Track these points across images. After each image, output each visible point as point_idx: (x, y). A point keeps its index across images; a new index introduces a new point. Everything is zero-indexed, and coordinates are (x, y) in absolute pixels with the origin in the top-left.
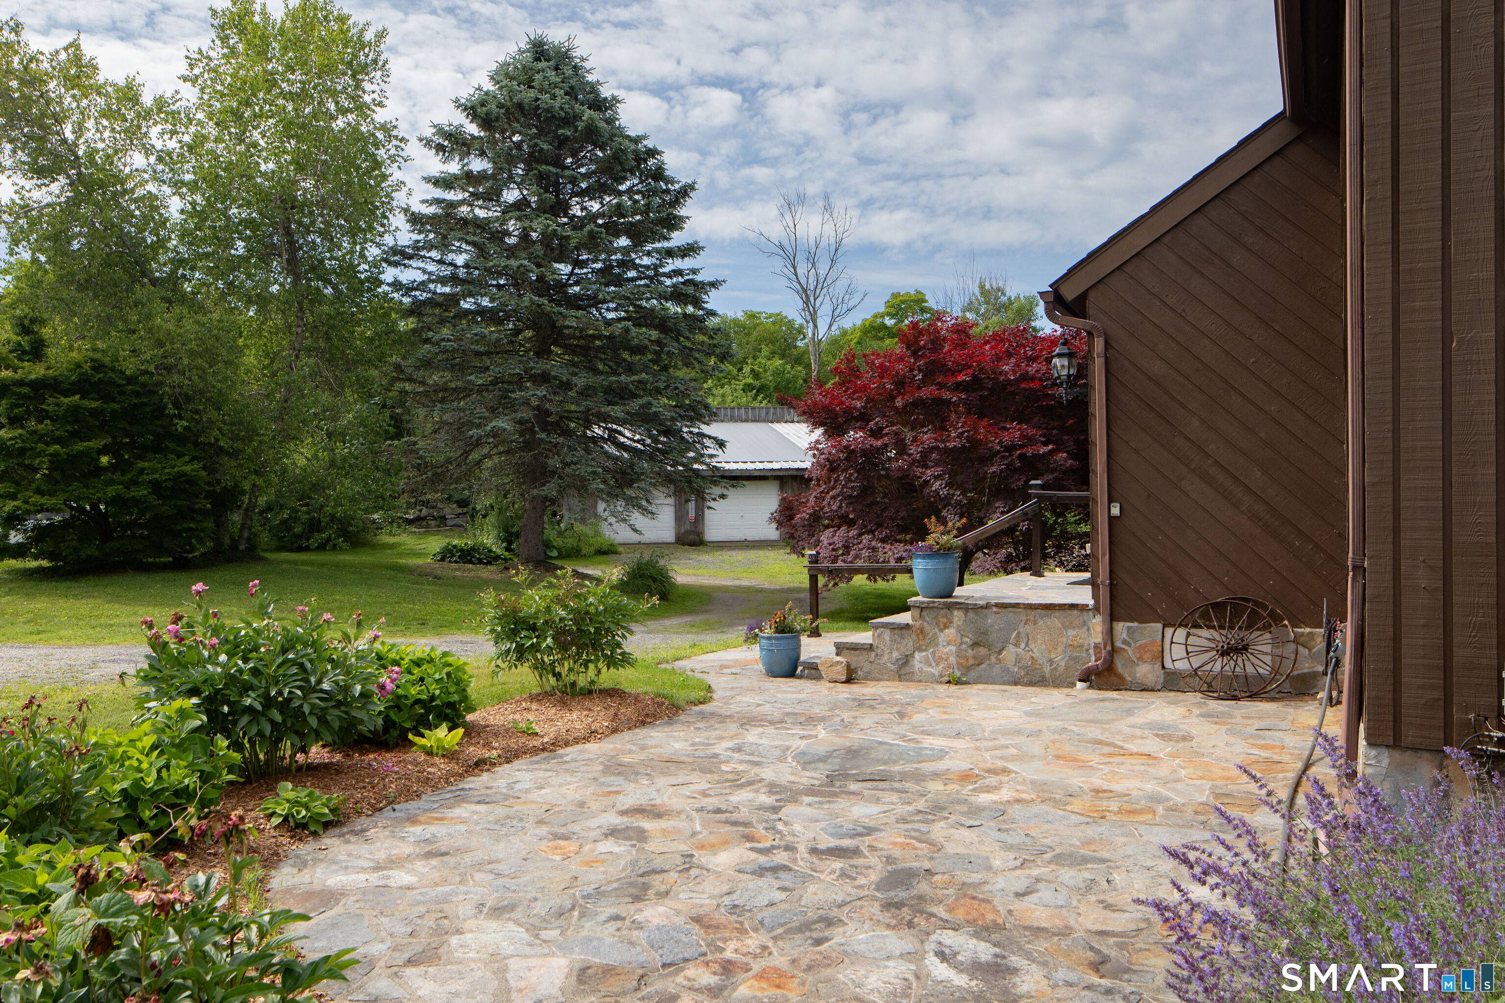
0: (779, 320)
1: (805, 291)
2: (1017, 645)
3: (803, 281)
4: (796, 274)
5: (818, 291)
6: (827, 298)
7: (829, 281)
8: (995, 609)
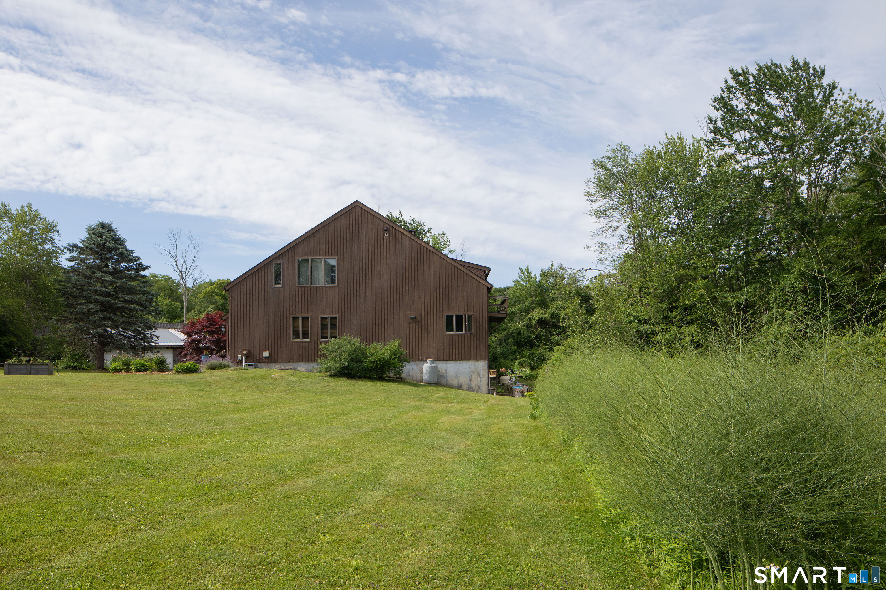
0: (167, 279)
1: (181, 272)
3: (180, 268)
4: (177, 265)
5: (187, 272)
6: (191, 277)
7: (191, 269)
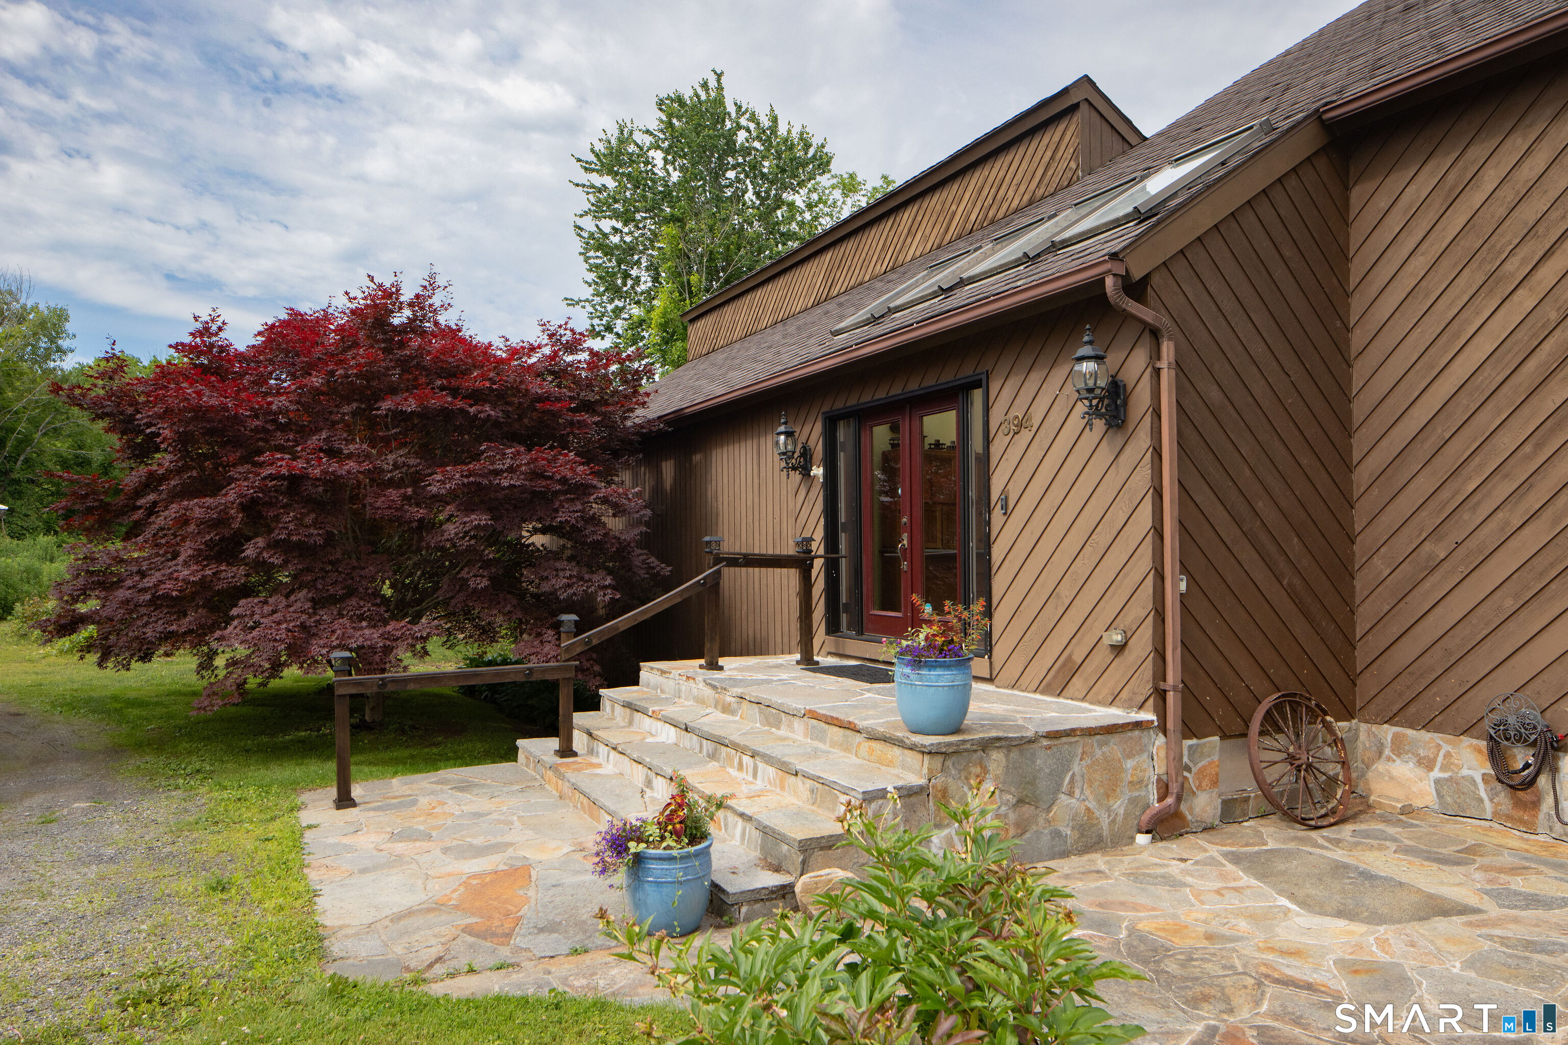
2: (1071, 794)
8: (1045, 742)
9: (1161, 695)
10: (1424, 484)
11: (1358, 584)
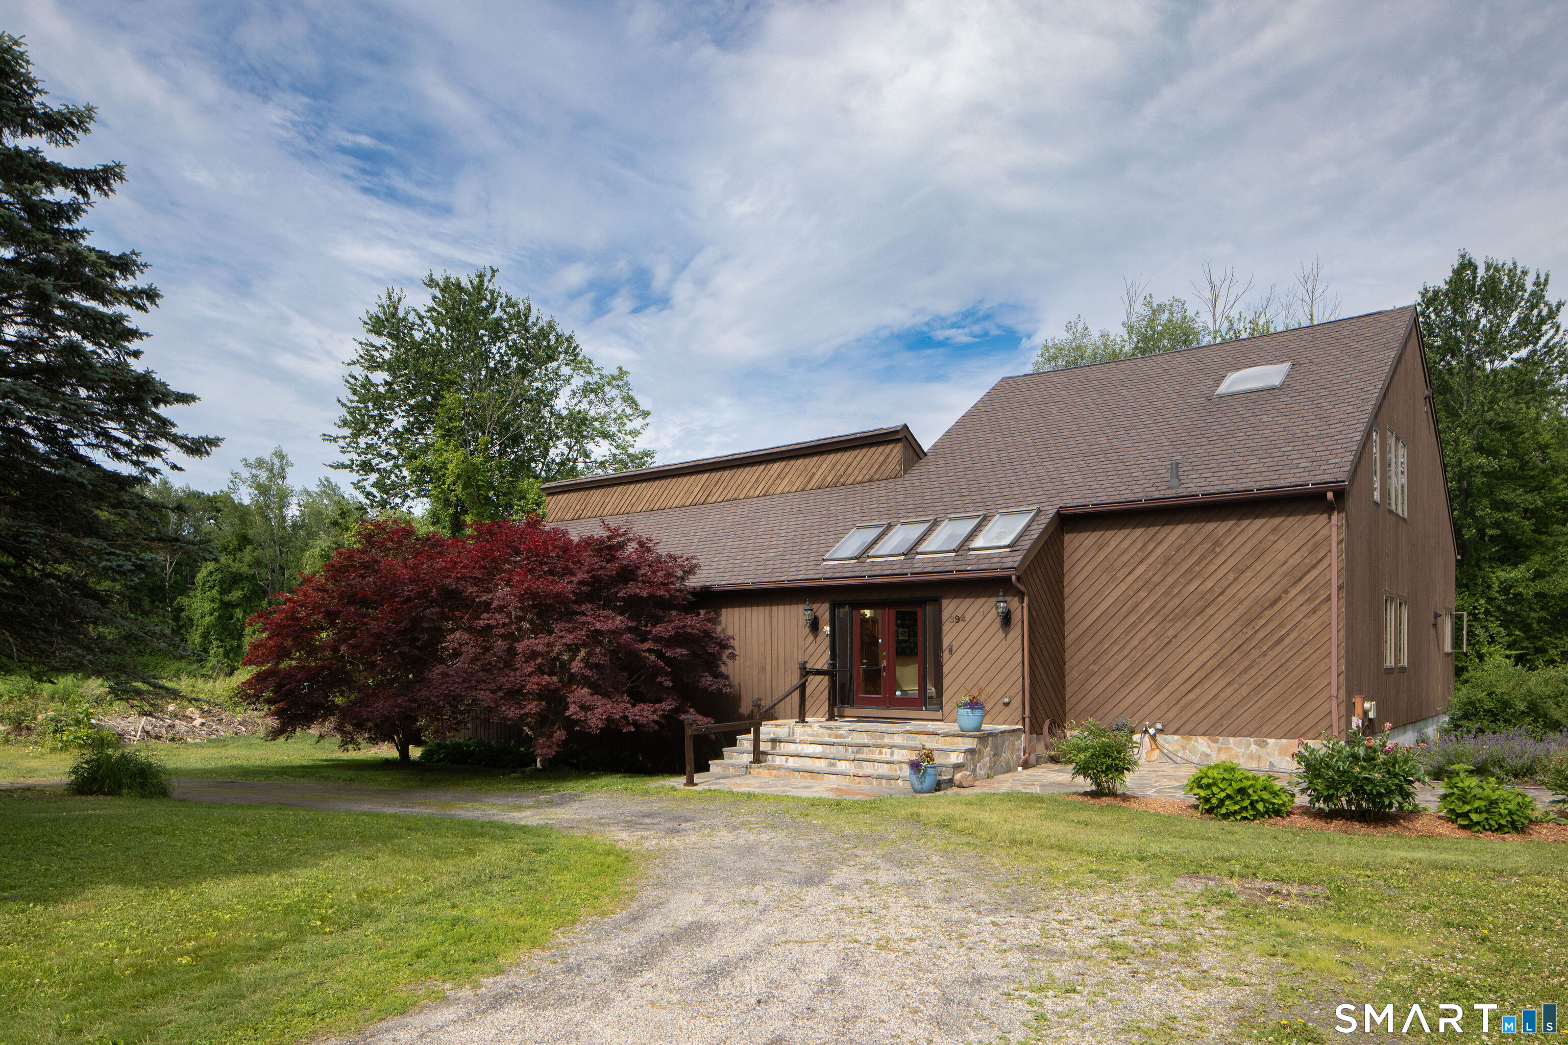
2: (1005, 752)
8: (1000, 735)
9: (1024, 719)
10: (1090, 645)
11: (1067, 680)
